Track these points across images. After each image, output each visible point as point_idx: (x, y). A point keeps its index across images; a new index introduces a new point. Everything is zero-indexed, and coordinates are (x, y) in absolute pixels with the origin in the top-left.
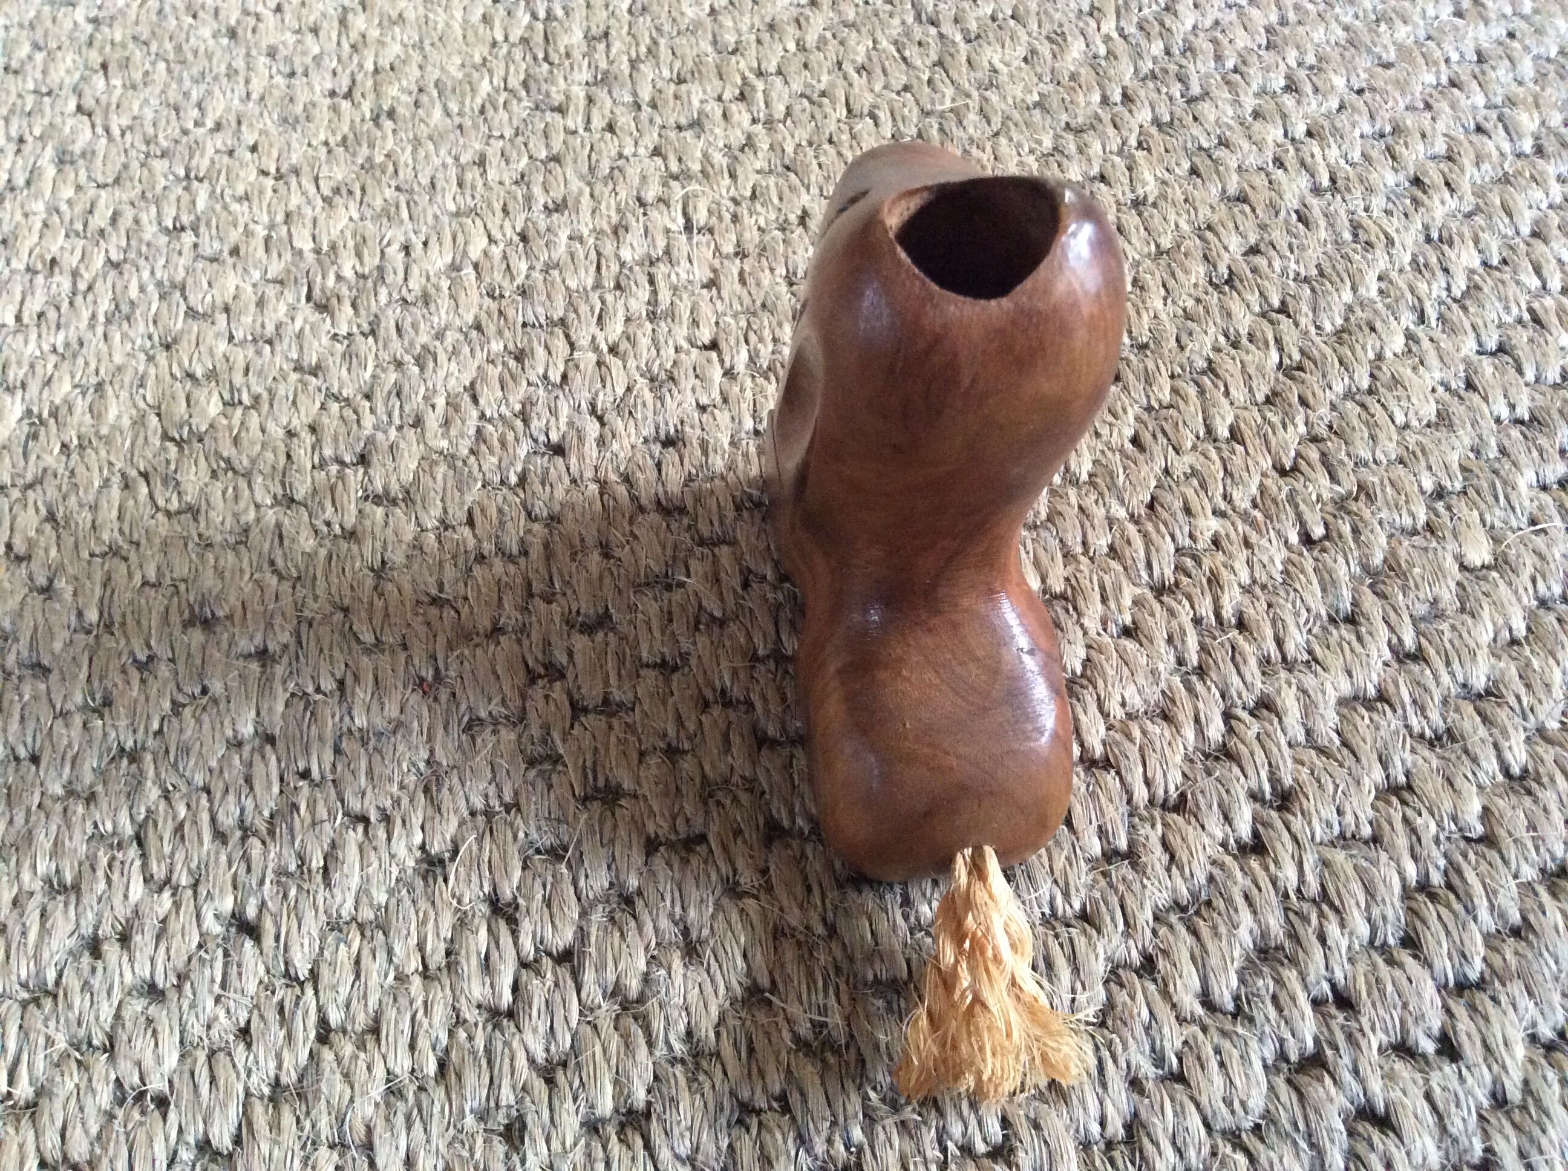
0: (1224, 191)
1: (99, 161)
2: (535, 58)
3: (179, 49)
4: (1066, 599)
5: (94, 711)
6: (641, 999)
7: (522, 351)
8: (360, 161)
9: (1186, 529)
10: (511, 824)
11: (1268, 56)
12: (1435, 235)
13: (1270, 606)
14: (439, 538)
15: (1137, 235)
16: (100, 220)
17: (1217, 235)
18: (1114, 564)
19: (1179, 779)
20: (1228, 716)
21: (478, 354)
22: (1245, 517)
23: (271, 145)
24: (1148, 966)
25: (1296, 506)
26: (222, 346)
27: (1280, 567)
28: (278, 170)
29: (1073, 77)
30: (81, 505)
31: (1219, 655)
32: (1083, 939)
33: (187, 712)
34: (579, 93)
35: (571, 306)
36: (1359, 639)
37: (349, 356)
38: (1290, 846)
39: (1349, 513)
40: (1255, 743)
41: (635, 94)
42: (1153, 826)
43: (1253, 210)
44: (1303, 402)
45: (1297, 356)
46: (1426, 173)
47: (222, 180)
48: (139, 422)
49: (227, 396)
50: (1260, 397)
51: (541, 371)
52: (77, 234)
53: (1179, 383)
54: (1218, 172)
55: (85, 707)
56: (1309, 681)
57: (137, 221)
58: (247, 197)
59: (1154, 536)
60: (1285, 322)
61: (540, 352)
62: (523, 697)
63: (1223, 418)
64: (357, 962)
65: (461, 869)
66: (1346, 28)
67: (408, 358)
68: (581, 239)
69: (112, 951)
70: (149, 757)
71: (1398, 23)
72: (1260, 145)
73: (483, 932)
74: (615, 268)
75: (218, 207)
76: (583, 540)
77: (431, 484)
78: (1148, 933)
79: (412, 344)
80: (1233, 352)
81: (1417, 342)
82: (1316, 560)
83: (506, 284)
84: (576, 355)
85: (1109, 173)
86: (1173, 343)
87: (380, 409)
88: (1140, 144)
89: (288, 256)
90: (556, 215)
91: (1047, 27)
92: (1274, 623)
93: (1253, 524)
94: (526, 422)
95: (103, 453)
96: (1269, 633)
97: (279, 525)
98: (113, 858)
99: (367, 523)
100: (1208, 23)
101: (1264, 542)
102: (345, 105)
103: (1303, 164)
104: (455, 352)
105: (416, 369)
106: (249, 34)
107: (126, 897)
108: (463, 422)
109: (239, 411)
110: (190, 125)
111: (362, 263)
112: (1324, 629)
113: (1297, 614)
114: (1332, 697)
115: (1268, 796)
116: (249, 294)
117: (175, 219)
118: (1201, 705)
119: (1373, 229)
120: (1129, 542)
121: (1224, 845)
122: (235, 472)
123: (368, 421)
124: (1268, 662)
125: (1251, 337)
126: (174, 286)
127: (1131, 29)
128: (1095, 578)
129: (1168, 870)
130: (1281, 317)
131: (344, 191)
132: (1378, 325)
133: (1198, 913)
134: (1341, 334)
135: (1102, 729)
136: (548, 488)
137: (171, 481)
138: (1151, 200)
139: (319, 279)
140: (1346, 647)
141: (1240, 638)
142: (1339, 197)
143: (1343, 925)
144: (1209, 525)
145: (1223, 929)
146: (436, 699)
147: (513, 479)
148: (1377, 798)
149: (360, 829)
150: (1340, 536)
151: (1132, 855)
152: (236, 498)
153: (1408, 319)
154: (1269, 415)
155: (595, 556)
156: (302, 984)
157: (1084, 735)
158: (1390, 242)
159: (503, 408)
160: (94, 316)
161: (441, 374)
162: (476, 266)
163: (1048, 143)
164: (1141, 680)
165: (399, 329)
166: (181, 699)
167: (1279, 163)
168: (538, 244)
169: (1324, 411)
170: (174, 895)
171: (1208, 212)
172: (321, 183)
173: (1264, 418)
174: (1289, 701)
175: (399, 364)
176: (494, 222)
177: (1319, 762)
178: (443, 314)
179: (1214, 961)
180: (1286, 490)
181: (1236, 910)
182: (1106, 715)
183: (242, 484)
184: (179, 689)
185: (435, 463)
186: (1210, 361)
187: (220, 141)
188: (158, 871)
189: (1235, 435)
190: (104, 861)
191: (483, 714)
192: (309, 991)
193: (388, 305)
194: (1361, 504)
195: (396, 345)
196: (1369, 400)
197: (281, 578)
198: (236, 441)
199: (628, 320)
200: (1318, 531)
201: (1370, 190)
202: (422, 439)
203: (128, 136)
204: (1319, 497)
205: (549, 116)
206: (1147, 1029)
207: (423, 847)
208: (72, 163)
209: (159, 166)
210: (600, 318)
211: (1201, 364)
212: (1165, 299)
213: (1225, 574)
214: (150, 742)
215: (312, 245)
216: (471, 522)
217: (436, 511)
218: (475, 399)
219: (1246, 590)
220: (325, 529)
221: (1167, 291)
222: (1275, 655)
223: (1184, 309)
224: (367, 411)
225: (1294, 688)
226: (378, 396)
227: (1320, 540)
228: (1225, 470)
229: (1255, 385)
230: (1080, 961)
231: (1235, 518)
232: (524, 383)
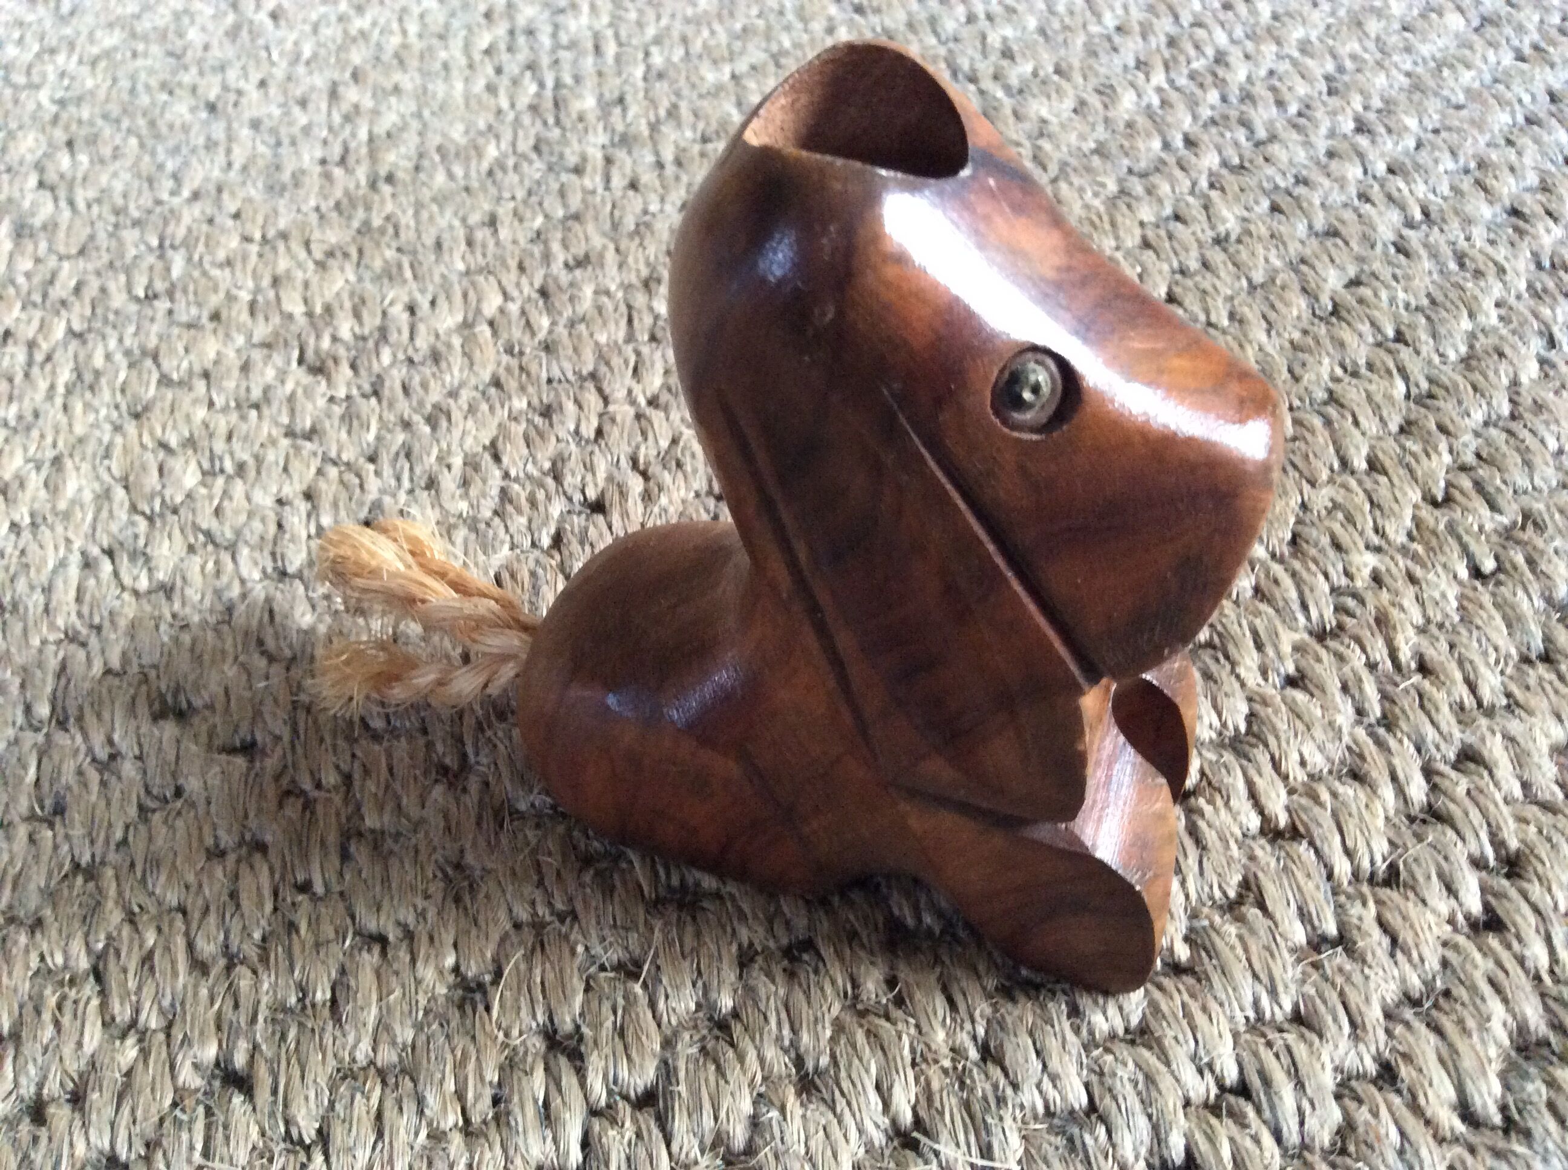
0: (1310, 227)
1: (61, 234)
2: (545, 123)
3: (152, 124)
4: (1214, 647)
5: (42, 820)
6: (750, 1150)
7: (549, 406)
8: (356, 224)
9: (1340, 567)
10: (566, 937)
11: (1334, 102)
12: (1547, 264)
13: (1452, 646)
15: (1226, 270)
16: (61, 290)
17: (1313, 268)
18: (1264, 607)
19: (1385, 847)
20: (1428, 772)
21: (498, 410)
22: (1404, 550)
23: (255, 212)
24: (1387, 1075)
25: (1459, 539)
26: (201, 413)
27: (1455, 604)
28: (264, 237)
29: (1130, 125)
30: (32, 588)
31: (1405, 703)
32: (1302, 1045)
33: (157, 818)
34: (596, 156)
35: (602, 357)
36: (1561, 678)
37: (350, 418)
38: (1532, 919)
39: (1518, 542)
40: (1467, 802)
41: (657, 153)
42: (1364, 904)
43: (1347, 243)
44: (1442, 429)
45: (1425, 385)
46: (1523, 203)
47: (201, 248)
48: (105, 496)
49: (206, 465)
50: (1394, 428)
51: (572, 427)
52: (35, 305)
54: (1301, 208)
55: (31, 817)
56: (1515, 727)
57: (103, 290)
58: (229, 263)
59: (1305, 574)
60: (1405, 353)
61: (570, 407)
63: (1357, 448)
64: (379, 1116)
65: (508, 994)
66: (1408, 74)
67: (417, 418)
68: (607, 293)
69: (60, 1114)
70: (109, 872)
71: (1460, 68)
72: (1341, 182)
73: (539, 1074)
75: (196, 274)
78: (1382, 1036)
79: (421, 403)
81: (1553, 366)
82: (1493, 594)
84: (611, 408)
85: (1183, 211)
86: (1285, 375)
88: (1212, 186)
89: (276, 320)
90: (578, 273)
91: (1093, 82)
92: (1461, 663)
93: (1415, 557)
94: (558, 478)
95: (60, 529)
96: (1458, 676)
97: (268, 600)
98: (63, 998)
100: (1263, 73)
101: (1431, 576)
102: (338, 172)
103: (1390, 198)
105: (427, 429)
106: (230, 109)
107: (80, 1044)
108: (484, 481)
109: (220, 481)
110: (165, 196)
112: (1518, 669)
113: (1485, 654)
114: (1545, 743)
115: (1492, 863)
116: (232, 357)
117: (147, 289)
118: (1396, 761)
119: (1480, 258)
120: (1276, 582)
121: (1451, 921)
122: (216, 545)
123: (373, 485)
124: (1462, 708)
125: (1370, 366)
126: (144, 353)
127: (1182, 81)
128: (1244, 623)
129: (1392, 955)
130: (1400, 346)
131: (339, 254)
132: (1507, 351)
133: (1436, 1006)
134: (1468, 362)
135: (1283, 792)
137: (142, 556)
138: (1233, 237)
139: (312, 341)
140: (1548, 687)
141: (1426, 683)
142: (1436, 229)
144: (1366, 562)
145: (1471, 1023)
146: (465, 790)
149: (376, 949)
150: (1515, 568)
151: (1344, 940)
152: (218, 573)
153: (1537, 344)
154: (1409, 444)
156: (307, 1149)
157: (1263, 800)
158: (1501, 271)
160: (52, 387)
161: (457, 433)
162: (491, 324)
163: (1112, 187)
164: (1318, 733)
165: (406, 389)
166: (151, 804)
167: (1364, 197)
168: (560, 300)
169: (1467, 437)
170: (140, 1041)
171: (1299, 246)
172: (313, 246)
174: (1495, 749)
175: (407, 425)
176: (510, 278)
177: (1546, 819)
178: (455, 371)
179: (1468, 1063)
181: (1483, 999)
182: (1285, 778)
183: (226, 557)
184: (148, 792)
185: (453, 526)
186: (1331, 392)
187: (197, 210)
188: (122, 1013)
189: (1374, 466)
190: (52, 1001)
191: (522, 806)
192: (318, 1158)
194: (1530, 533)
195: (404, 406)
196: (1514, 426)
197: (271, 659)
198: (218, 512)
200: (1488, 565)
201: (1468, 222)
203: (95, 209)
204: (1481, 528)
205: (564, 177)
206: (1401, 1152)
207: (456, 969)
208: (31, 236)
209: (130, 235)
210: (635, 370)
211: (1321, 395)
213: (1394, 613)
214: (112, 857)
218: (497, 458)
219: (1422, 631)
221: (1269, 323)
222: (1469, 701)
223: (1292, 342)
224: (372, 474)
225: (1499, 736)
226: (385, 459)
227: (1493, 574)
228: (1372, 502)
229: (1385, 414)
230: (1303, 1071)
231: (1391, 551)
232: (553, 440)
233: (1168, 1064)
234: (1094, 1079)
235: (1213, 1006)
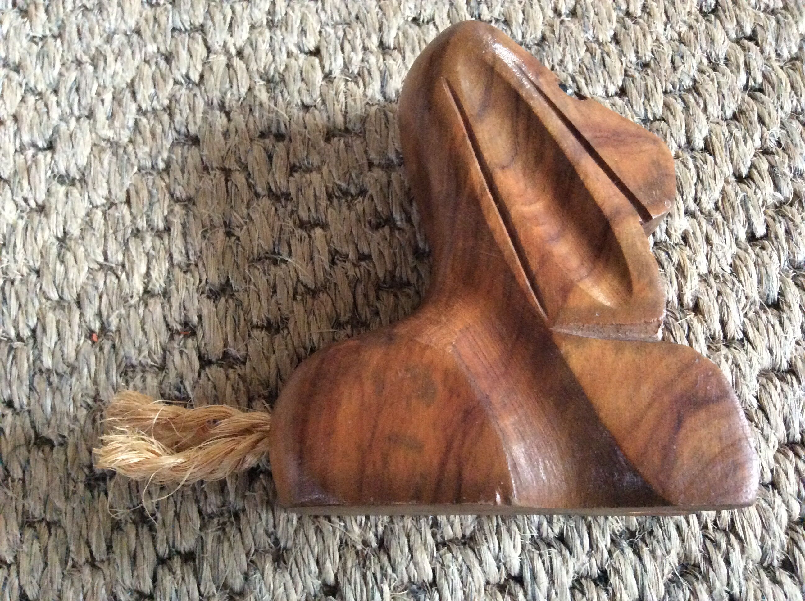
7: (171, 53)
13: (719, 293)
14: (104, 213)
21: (138, 56)
22: (708, 216)
24: (603, 578)
25: (747, 211)
27: (730, 261)
32: (560, 558)
36: (781, 324)
37: (42, 56)
39: (784, 216)
44: (761, 120)
45: (760, 79)
50: (729, 114)
51: (184, 72)
53: (671, 99)
56: (741, 357)
61: (184, 54)
63: (700, 132)
67: (85, 58)
76: (212, 220)
77: (99, 168)
78: (606, 555)
79: (88, 46)
80: (713, 74)
82: (757, 256)
84: (211, 58)
86: (669, 65)
87: (64, 103)
93: (714, 224)
94: (171, 116)
96: (716, 317)
99: (53, 200)
101: (721, 240)
104: (119, 54)
105: (90, 69)
108: (124, 115)
112: (756, 313)
113: (739, 301)
114: (757, 368)
123: (55, 113)
124: (713, 338)
125: (727, 61)
130: (751, 44)
133: (643, 540)
134: (794, 61)
136: (186, 175)
140: (771, 329)
141: (695, 320)
143: (743, 550)
144: (681, 224)
145: (659, 553)
146: (101, 349)
147: (161, 165)
148: (779, 451)
150: (777, 237)
154: (735, 130)
155: (221, 234)
159: (155, 103)
161: (110, 72)
165: (79, 33)
169: (775, 128)
173: (731, 132)
178: (112, 19)
180: (741, 195)
181: (670, 539)
185: (103, 150)
186: (695, 81)
189: (708, 148)
191: (135, 362)
192: (14, 574)
194: (794, 209)
195: (78, 48)
199: (253, 27)
200: (760, 231)
202: (93, 129)
210: (231, 25)
211: (688, 83)
212: (666, 25)
213: (689, 266)
216: (128, 202)
217: (103, 191)
218: (134, 95)
219: (704, 279)
220: (23, 204)
221: (668, 17)
222: (719, 334)
223: (679, 34)
224: (55, 104)
225: (730, 361)
226: (63, 91)
227: (762, 238)
228: (698, 176)
229: (726, 103)
230: (555, 574)
231: (701, 218)
232: (171, 82)
233: (481, 563)
234: (438, 566)
235: (515, 528)
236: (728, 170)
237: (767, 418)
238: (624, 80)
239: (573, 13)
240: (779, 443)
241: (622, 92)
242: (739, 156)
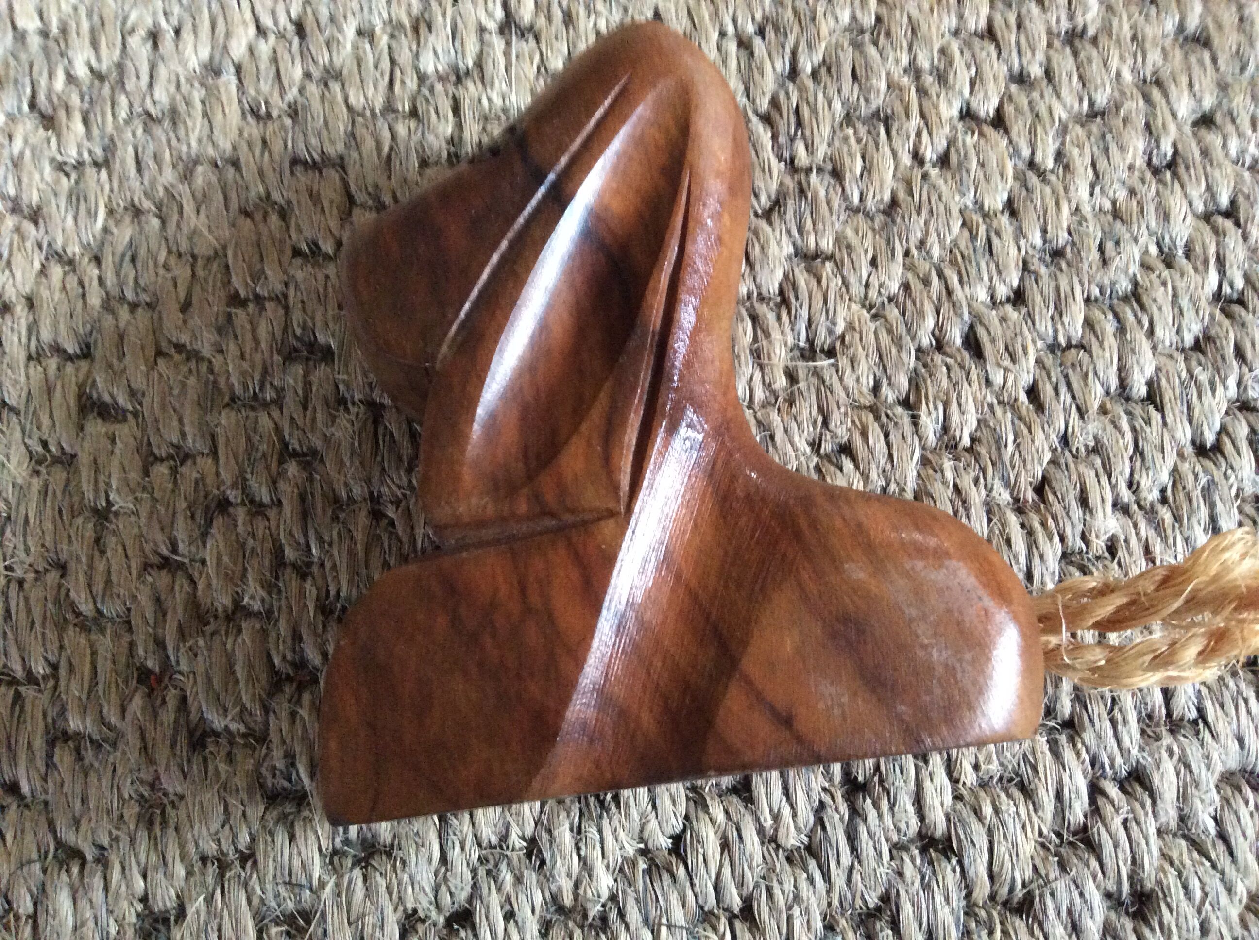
14: (174, 471)
53: (1097, 314)
62: (266, 709)
74: (412, 83)
76: (349, 492)
80: (1166, 273)
83: (275, 99)
87: (110, 279)
104: (204, 201)
111: (99, 59)
136: (309, 413)
147: (270, 395)
155: (363, 514)
159: (261, 286)
180: (1203, 480)
193: (127, 122)
212: (1092, 186)
215: (38, 23)
220: (40, 450)
236: (1184, 434)
237: (1231, 854)
238: (1022, 279)
239: (944, 161)
240: (1249, 893)
241: (1018, 298)
242: (1202, 411)
